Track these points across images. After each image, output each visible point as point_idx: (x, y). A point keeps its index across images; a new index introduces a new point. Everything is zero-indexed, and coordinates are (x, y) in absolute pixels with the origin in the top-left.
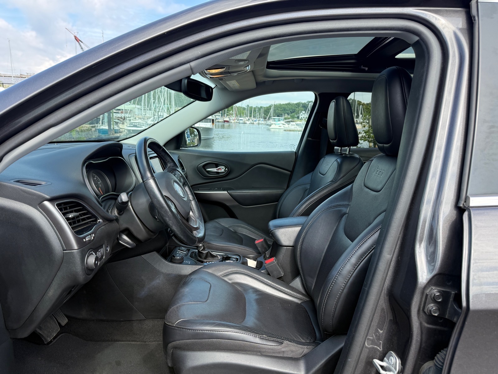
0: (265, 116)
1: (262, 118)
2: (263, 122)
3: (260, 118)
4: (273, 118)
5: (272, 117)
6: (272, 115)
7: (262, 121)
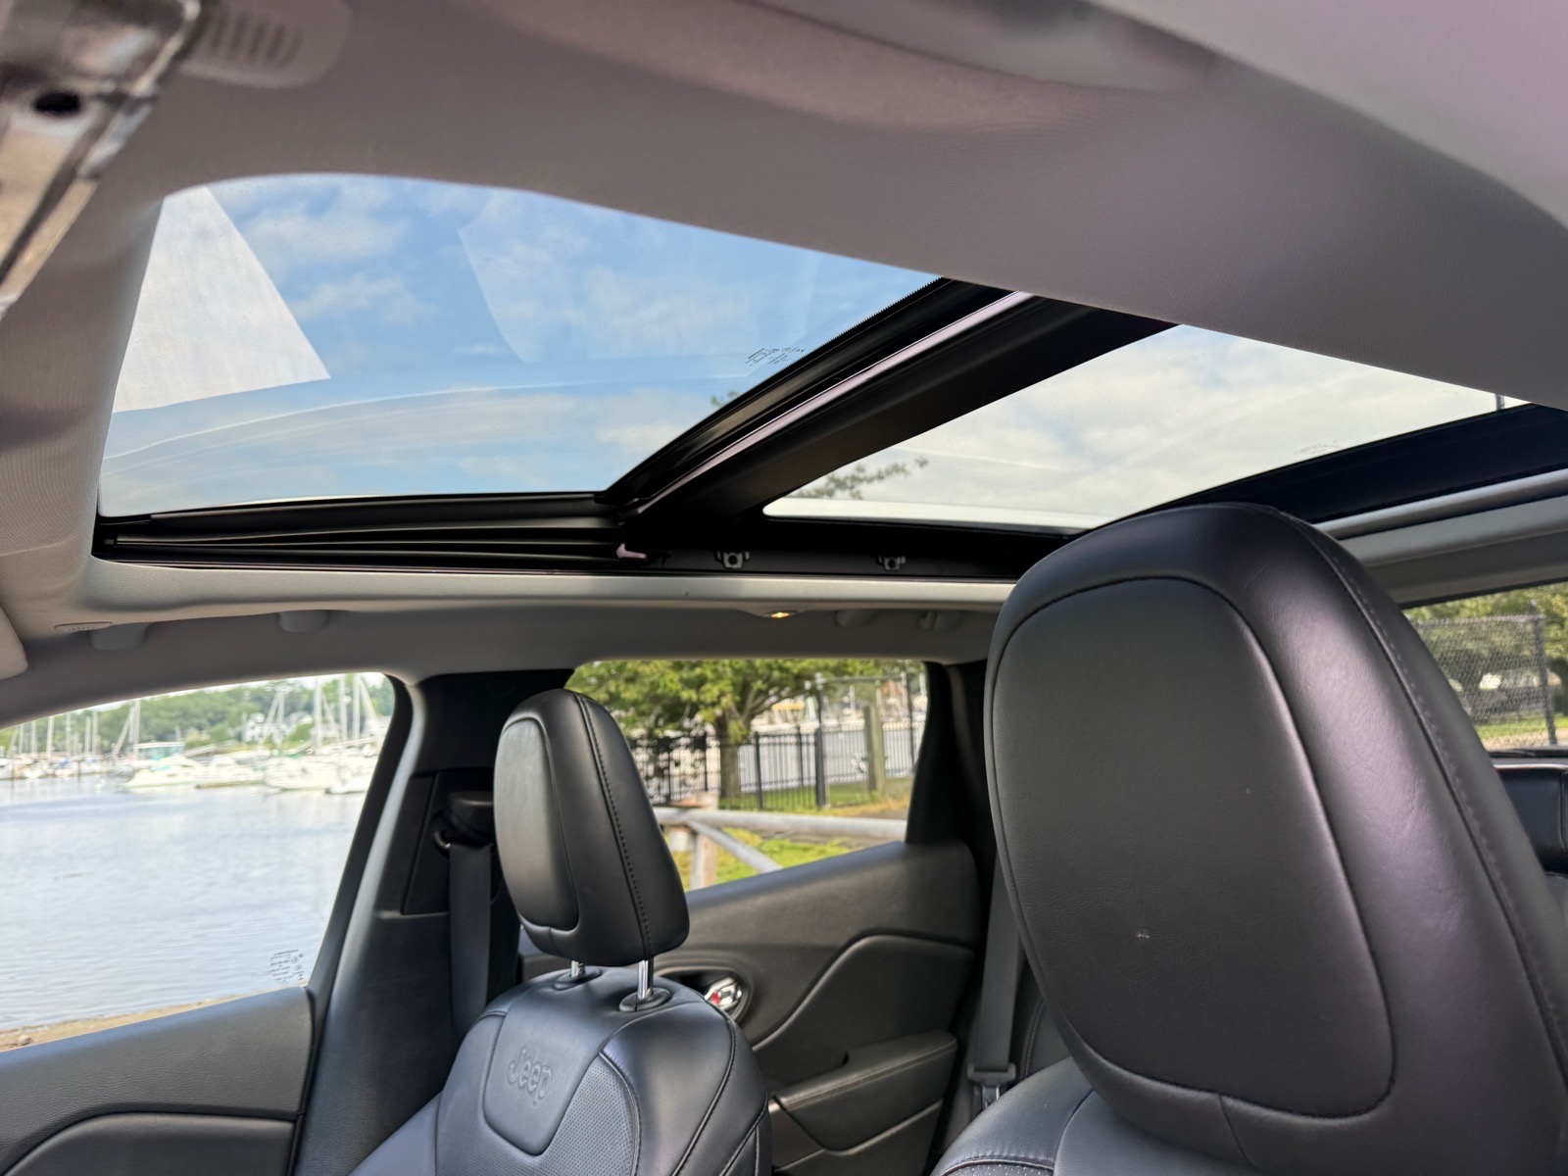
0: (106, 743)
1: (91, 750)
2: (97, 767)
3: (83, 750)
4: (141, 750)
5: (137, 746)
6: (134, 736)
7: (94, 761)
